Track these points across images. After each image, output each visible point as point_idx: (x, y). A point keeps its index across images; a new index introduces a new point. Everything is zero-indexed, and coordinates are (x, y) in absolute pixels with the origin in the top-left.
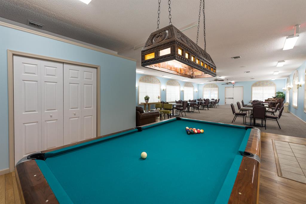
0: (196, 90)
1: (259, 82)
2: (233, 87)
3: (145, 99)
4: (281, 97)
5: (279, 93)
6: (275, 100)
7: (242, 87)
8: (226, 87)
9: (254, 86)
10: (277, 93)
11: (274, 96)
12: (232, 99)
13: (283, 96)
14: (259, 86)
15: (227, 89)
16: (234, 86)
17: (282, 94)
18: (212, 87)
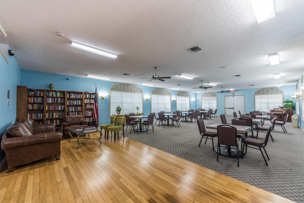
0: (193, 99)
1: (263, 89)
2: (233, 96)
3: (117, 111)
4: (291, 107)
5: (287, 102)
6: (282, 110)
7: (243, 95)
8: (225, 96)
9: (257, 95)
10: (285, 102)
11: (282, 106)
12: (233, 110)
13: (292, 105)
14: (263, 93)
15: (227, 98)
16: (235, 95)
17: (291, 104)
18: (210, 96)
